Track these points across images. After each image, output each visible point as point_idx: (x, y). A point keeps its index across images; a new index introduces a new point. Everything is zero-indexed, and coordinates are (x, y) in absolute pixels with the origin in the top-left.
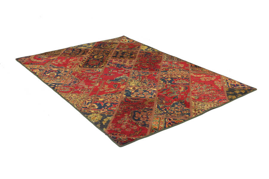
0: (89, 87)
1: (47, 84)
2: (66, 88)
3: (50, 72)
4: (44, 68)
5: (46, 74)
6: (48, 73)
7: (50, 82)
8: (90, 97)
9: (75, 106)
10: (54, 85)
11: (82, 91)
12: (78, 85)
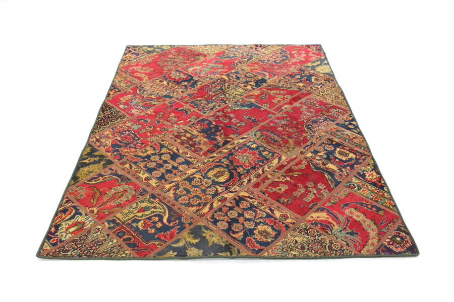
0: (301, 107)
1: (360, 133)
2: (335, 115)
3: (346, 161)
4: (354, 180)
5: (356, 157)
6: (351, 159)
7: (354, 136)
8: (312, 92)
9: (337, 86)
10: (350, 126)
11: (316, 102)
12: (314, 115)
